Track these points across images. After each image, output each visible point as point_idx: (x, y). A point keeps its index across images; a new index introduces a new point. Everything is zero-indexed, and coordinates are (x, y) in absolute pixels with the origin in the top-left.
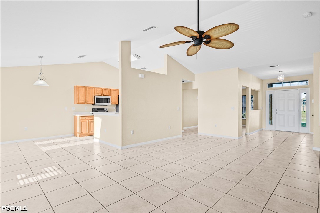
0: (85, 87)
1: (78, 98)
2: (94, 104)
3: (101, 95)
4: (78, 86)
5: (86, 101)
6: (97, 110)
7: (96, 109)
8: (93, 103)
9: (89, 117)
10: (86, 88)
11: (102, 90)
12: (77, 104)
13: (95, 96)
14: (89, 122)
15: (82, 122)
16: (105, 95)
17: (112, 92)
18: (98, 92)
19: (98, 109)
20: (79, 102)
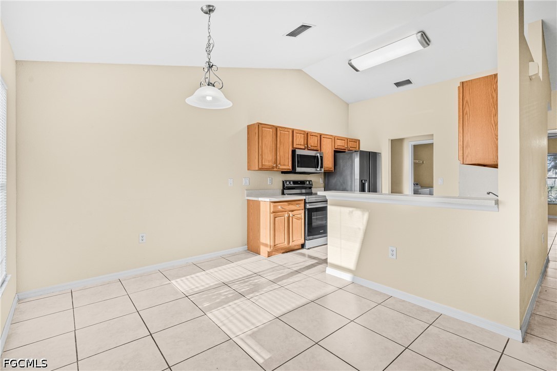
0: (273, 126)
1: (262, 155)
2: (293, 171)
3: (304, 149)
4: (261, 124)
5: (276, 162)
6: (293, 185)
7: (292, 183)
8: (290, 167)
9: (289, 204)
10: (276, 129)
11: (307, 135)
12: (260, 169)
13: (294, 152)
14: (289, 217)
15: (275, 218)
16: (312, 148)
17: (324, 141)
18: (299, 140)
19: (295, 182)
20: (262, 165)
